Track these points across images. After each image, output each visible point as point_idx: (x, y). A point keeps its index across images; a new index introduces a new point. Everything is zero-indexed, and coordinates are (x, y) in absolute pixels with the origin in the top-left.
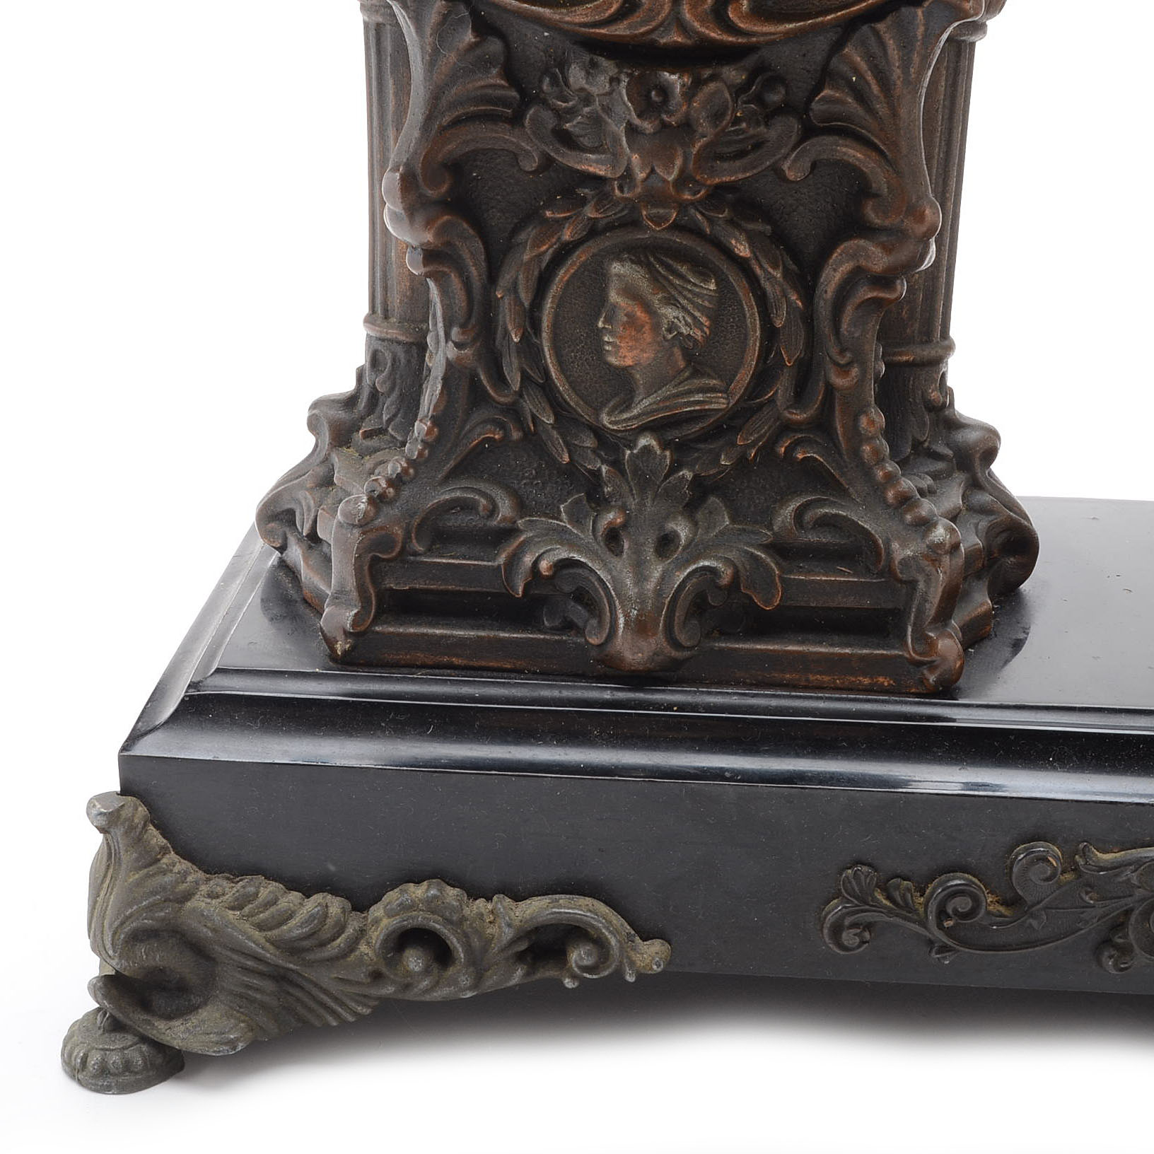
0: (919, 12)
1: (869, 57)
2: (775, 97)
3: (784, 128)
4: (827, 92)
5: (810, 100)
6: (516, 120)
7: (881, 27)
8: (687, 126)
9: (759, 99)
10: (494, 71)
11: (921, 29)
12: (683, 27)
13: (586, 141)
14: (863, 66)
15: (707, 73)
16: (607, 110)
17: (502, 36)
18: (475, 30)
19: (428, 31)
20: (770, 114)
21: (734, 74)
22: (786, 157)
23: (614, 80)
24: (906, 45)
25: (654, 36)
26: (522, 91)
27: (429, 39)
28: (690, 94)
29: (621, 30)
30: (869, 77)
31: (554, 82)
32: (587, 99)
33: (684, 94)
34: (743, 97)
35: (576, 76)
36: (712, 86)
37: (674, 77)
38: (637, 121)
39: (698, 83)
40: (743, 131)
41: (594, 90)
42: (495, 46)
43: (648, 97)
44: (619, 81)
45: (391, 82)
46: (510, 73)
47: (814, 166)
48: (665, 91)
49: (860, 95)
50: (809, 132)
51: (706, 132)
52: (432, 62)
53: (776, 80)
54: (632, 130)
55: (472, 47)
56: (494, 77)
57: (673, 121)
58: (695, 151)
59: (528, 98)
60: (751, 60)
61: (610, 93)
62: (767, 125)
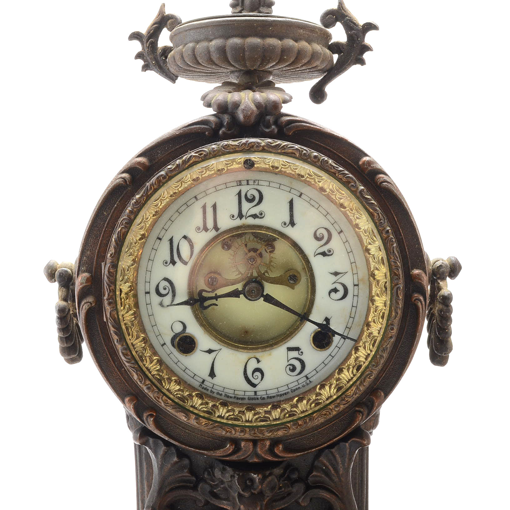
0: (347, 444)
1: (329, 460)
2: (295, 476)
3: (299, 488)
4: (314, 473)
5: (308, 476)
6: (195, 488)
7: (333, 450)
8: (261, 493)
9: (289, 478)
10: (186, 471)
11: (348, 450)
12: (258, 456)
13: (222, 496)
14: (328, 464)
15: (268, 473)
16: (231, 487)
17: (188, 457)
18: (177, 457)
19: (160, 457)
20: (293, 482)
21: (278, 471)
22: (300, 498)
23: (233, 477)
24: (342, 456)
25: (247, 459)
26: (196, 477)
27: (160, 460)
28: (262, 481)
29: (234, 458)
30: (330, 467)
31: (209, 474)
32: (222, 482)
33: (260, 482)
34: (282, 479)
35: (218, 473)
36: (270, 478)
37: (255, 476)
38: (242, 493)
39: (264, 478)
40: (283, 491)
41: (225, 480)
42: (186, 462)
43: (246, 483)
44: (234, 477)
45: (145, 464)
46: (192, 471)
47: (311, 499)
48: (252, 480)
49: (327, 474)
50: (308, 488)
51: (269, 494)
52: (161, 468)
53: (295, 469)
54: (240, 496)
55: (176, 463)
56: (186, 473)
57: (256, 492)
58: (265, 503)
59: (199, 479)
60: (283, 465)
61: (231, 481)
62: (292, 487)
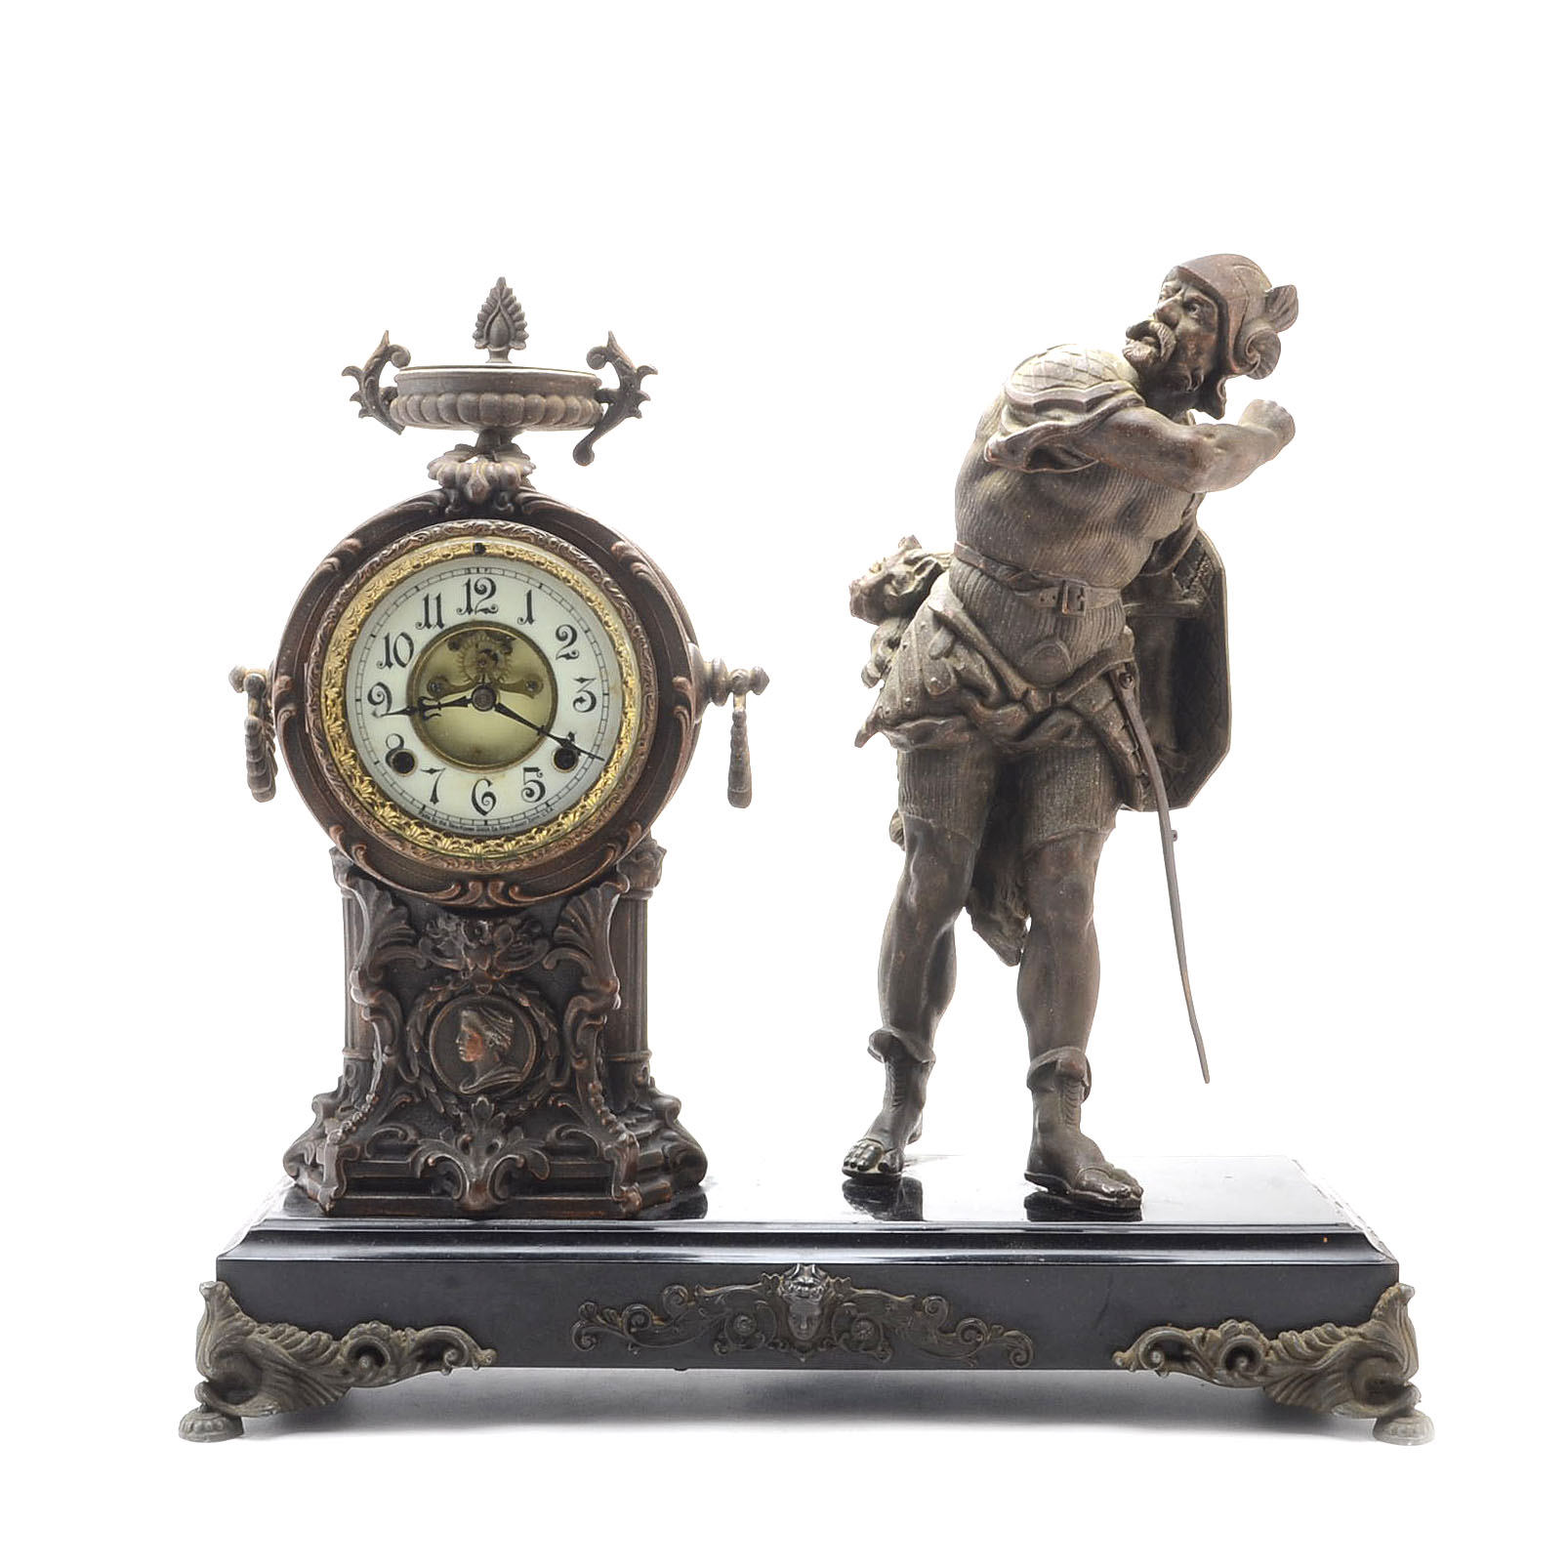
0: (599, 890)
1: (578, 911)
2: (536, 930)
3: (541, 945)
4: (560, 927)
5: (553, 932)
6: (414, 944)
7: (582, 897)
8: (492, 946)
9: (528, 931)
10: (403, 922)
11: (600, 898)
12: (489, 900)
13: (447, 954)
14: (576, 915)
15: (501, 920)
16: (456, 938)
17: (406, 905)
18: (394, 903)
19: (371, 903)
20: (534, 939)
21: (515, 921)
22: (544, 958)
23: (458, 925)
24: (595, 906)
25: (476, 904)
26: (416, 931)
27: (372, 908)
28: (492, 930)
29: (460, 902)
30: (580, 919)
31: (432, 927)
32: (447, 934)
33: (489, 930)
34: (520, 931)
35: (441, 923)
36: (503, 927)
37: (485, 923)
38: (469, 943)
39: (496, 925)
40: (520, 947)
41: (449, 930)
42: (403, 910)
43: (474, 932)
44: (460, 925)
45: (355, 928)
46: (410, 922)
47: (558, 962)
48: (481, 929)
49: (576, 929)
50: (554, 946)
51: (501, 949)
52: (373, 920)
53: (536, 922)
54: (467, 947)
55: (392, 911)
56: (403, 925)
57: (485, 943)
58: (496, 956)
59: (420, 934)
60: (523, 914)
61: (457, 930)
62: (534, 944)
